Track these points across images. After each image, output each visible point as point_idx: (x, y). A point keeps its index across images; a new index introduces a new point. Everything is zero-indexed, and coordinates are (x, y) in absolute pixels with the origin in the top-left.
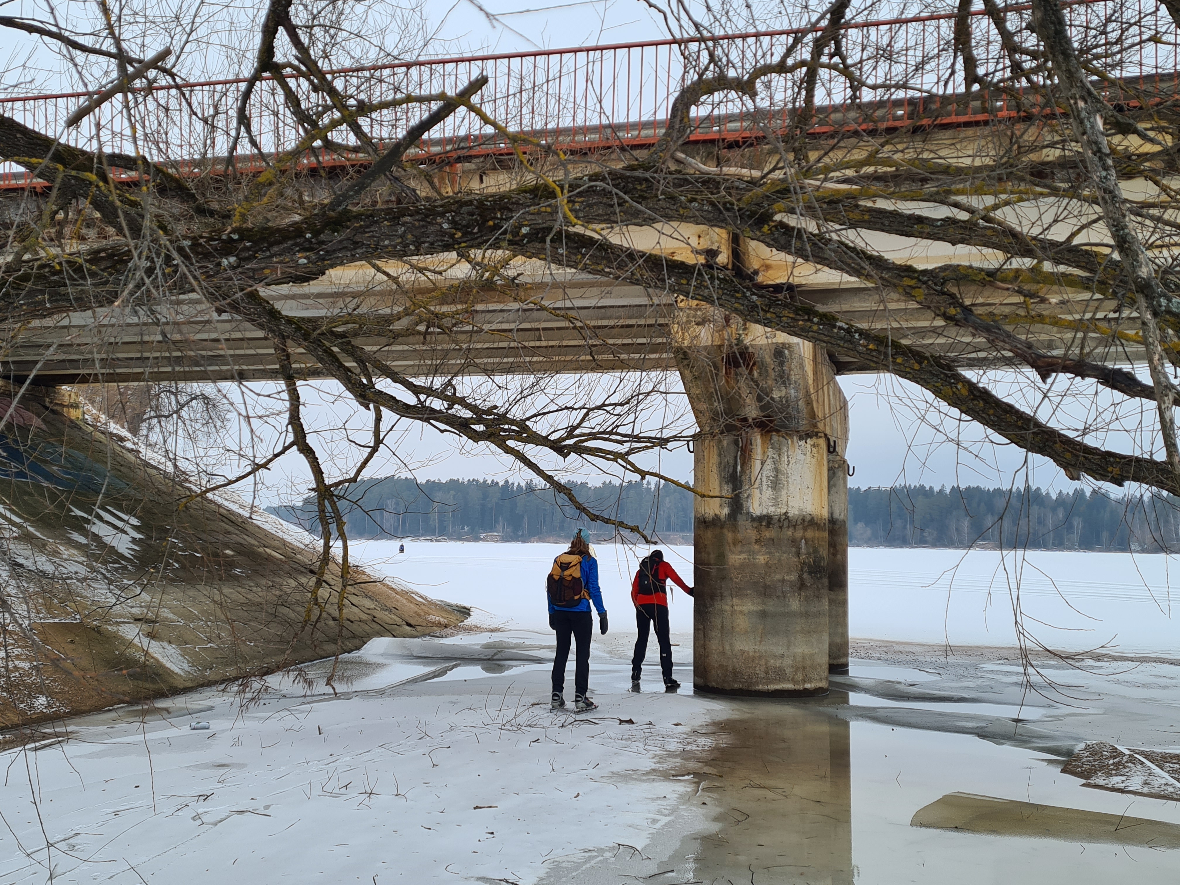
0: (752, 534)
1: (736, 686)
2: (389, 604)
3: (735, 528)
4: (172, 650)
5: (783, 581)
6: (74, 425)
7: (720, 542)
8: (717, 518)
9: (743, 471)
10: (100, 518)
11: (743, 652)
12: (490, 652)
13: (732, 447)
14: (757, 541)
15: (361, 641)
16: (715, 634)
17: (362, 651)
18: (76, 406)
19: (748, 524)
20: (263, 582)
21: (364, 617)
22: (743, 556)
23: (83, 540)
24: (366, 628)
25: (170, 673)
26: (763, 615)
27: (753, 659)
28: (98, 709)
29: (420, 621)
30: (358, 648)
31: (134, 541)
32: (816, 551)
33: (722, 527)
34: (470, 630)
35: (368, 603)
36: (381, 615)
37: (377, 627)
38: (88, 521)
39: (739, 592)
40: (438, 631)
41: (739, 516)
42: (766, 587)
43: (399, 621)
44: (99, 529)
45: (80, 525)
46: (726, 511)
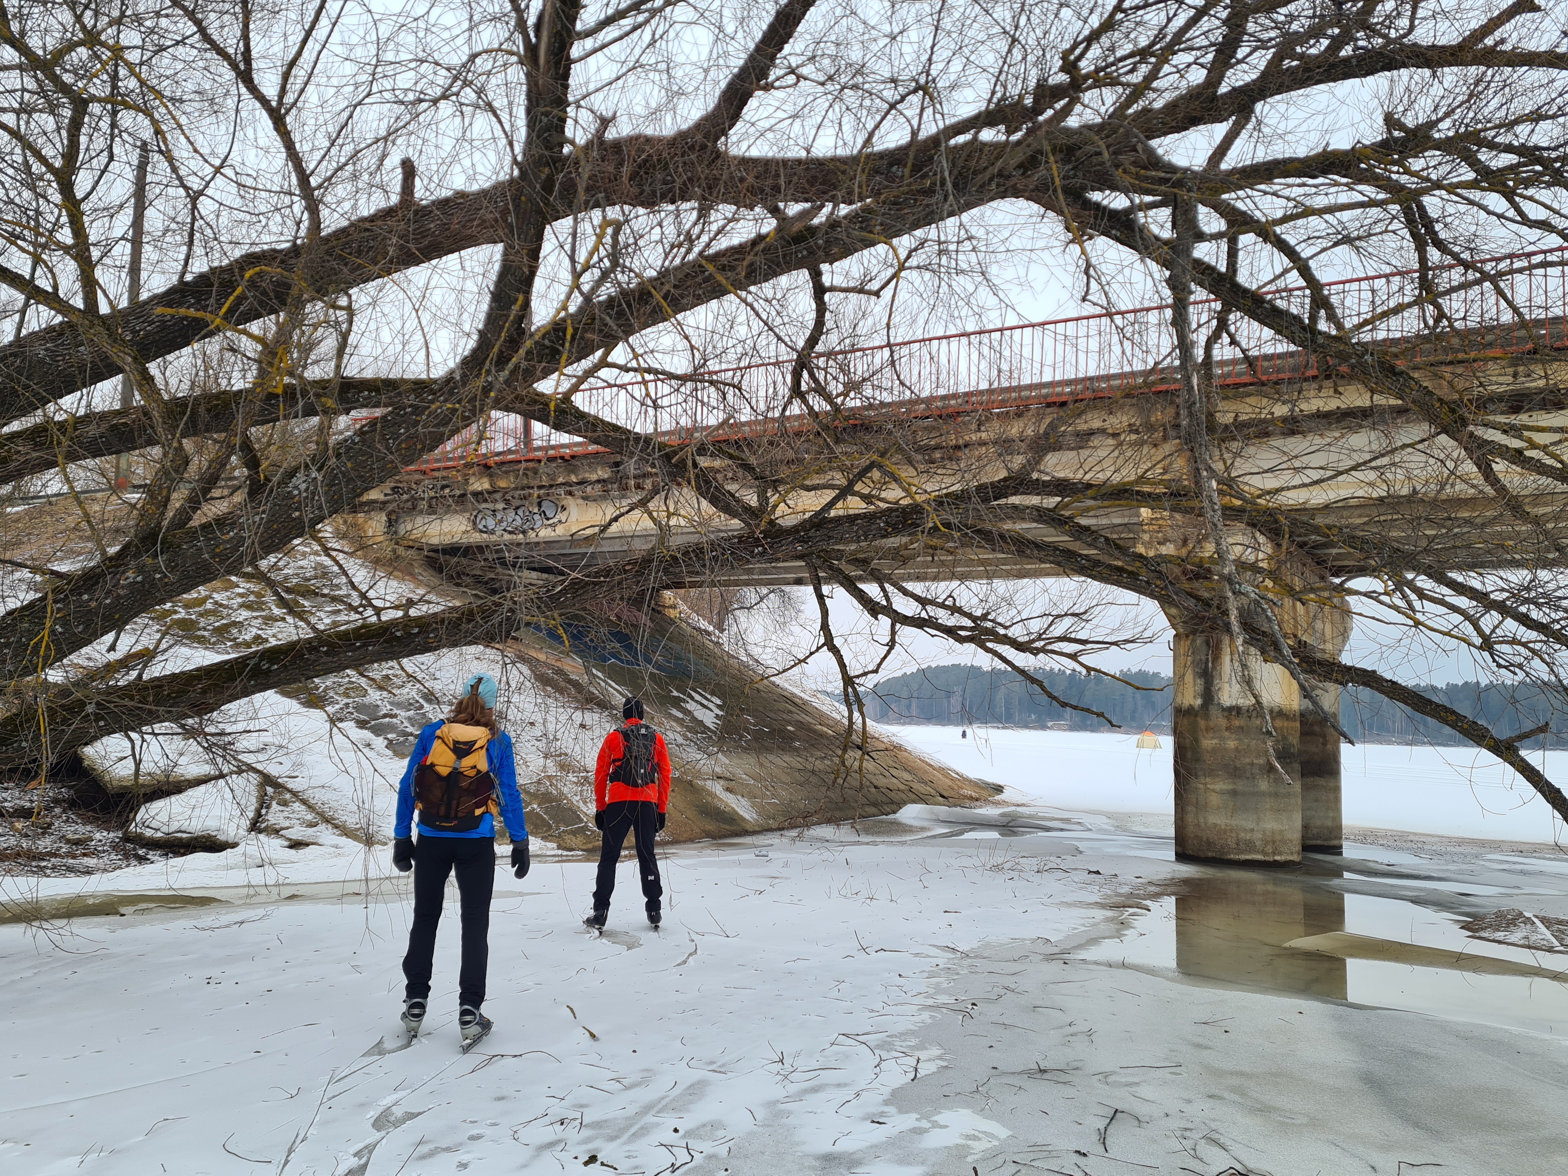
0: (1222, 722)
1: (1210, 854)
2: (926, 778)
3: (1207, 717)
4: (744, 802)
5: (1252, 764)
6: (672, 622)
7: (1194, 730)
8: (1191, 708)
9: (1214, 668)
10: (692, 698)
11: (1215, 825)
12: (1005, 820)
13: (1204, 646)
14: (1227, 729)
15: (898, 805)
16: (1190, 808)
17: (897, 815)
18: (674, 607)
19: (1219, 714)
20: (819, 753)
21: (902, 787)
22: (1214, 741)
23: (680, 715)
24: (904, 796)
25: (744, 819)
26: (1234, 793)
27: (1225, 832)
28: (691, 840)
29: (953, 794)
30: (894, 812)
31: (717, 717)
32: (1284, 738)
33: (1196, 716)
34: (997, 804)
35: (906, 776)
36: (916, 786)
37: (914, 797)
38: (684, 701)
39: (1211, 773)
40: (968, 803)
41: (1211, 707)
42: (1236, 769)
43: (933, 792)
44: (691, 706)
45: (677, 703)
46: (1199, 702)
